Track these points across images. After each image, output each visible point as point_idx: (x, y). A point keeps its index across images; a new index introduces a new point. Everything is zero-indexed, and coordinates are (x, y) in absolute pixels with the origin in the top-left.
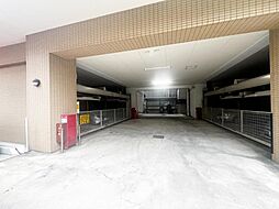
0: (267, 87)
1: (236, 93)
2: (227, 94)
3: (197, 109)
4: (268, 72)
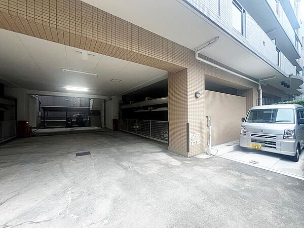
0: (166, 105)
1: (146, 107)
2: (139, 108)
3: (114, 120)
4: (166, 95)
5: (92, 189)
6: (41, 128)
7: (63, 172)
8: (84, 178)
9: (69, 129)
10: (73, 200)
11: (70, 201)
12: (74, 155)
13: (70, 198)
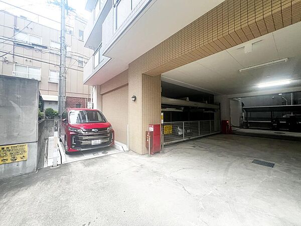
5: (235, 199)
6: (243, 128)
7: (227, 170)
8: (238, 185)
9: (272, 132)
10: (212, 194)
11: (209, 194)
12: (250, 160)
13: (211, 192)
